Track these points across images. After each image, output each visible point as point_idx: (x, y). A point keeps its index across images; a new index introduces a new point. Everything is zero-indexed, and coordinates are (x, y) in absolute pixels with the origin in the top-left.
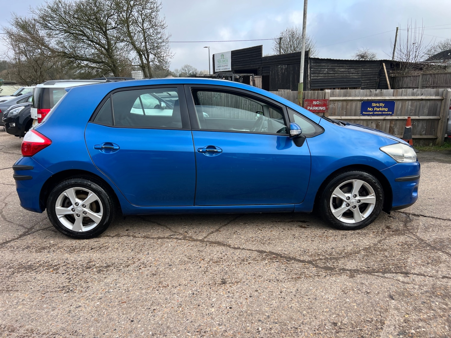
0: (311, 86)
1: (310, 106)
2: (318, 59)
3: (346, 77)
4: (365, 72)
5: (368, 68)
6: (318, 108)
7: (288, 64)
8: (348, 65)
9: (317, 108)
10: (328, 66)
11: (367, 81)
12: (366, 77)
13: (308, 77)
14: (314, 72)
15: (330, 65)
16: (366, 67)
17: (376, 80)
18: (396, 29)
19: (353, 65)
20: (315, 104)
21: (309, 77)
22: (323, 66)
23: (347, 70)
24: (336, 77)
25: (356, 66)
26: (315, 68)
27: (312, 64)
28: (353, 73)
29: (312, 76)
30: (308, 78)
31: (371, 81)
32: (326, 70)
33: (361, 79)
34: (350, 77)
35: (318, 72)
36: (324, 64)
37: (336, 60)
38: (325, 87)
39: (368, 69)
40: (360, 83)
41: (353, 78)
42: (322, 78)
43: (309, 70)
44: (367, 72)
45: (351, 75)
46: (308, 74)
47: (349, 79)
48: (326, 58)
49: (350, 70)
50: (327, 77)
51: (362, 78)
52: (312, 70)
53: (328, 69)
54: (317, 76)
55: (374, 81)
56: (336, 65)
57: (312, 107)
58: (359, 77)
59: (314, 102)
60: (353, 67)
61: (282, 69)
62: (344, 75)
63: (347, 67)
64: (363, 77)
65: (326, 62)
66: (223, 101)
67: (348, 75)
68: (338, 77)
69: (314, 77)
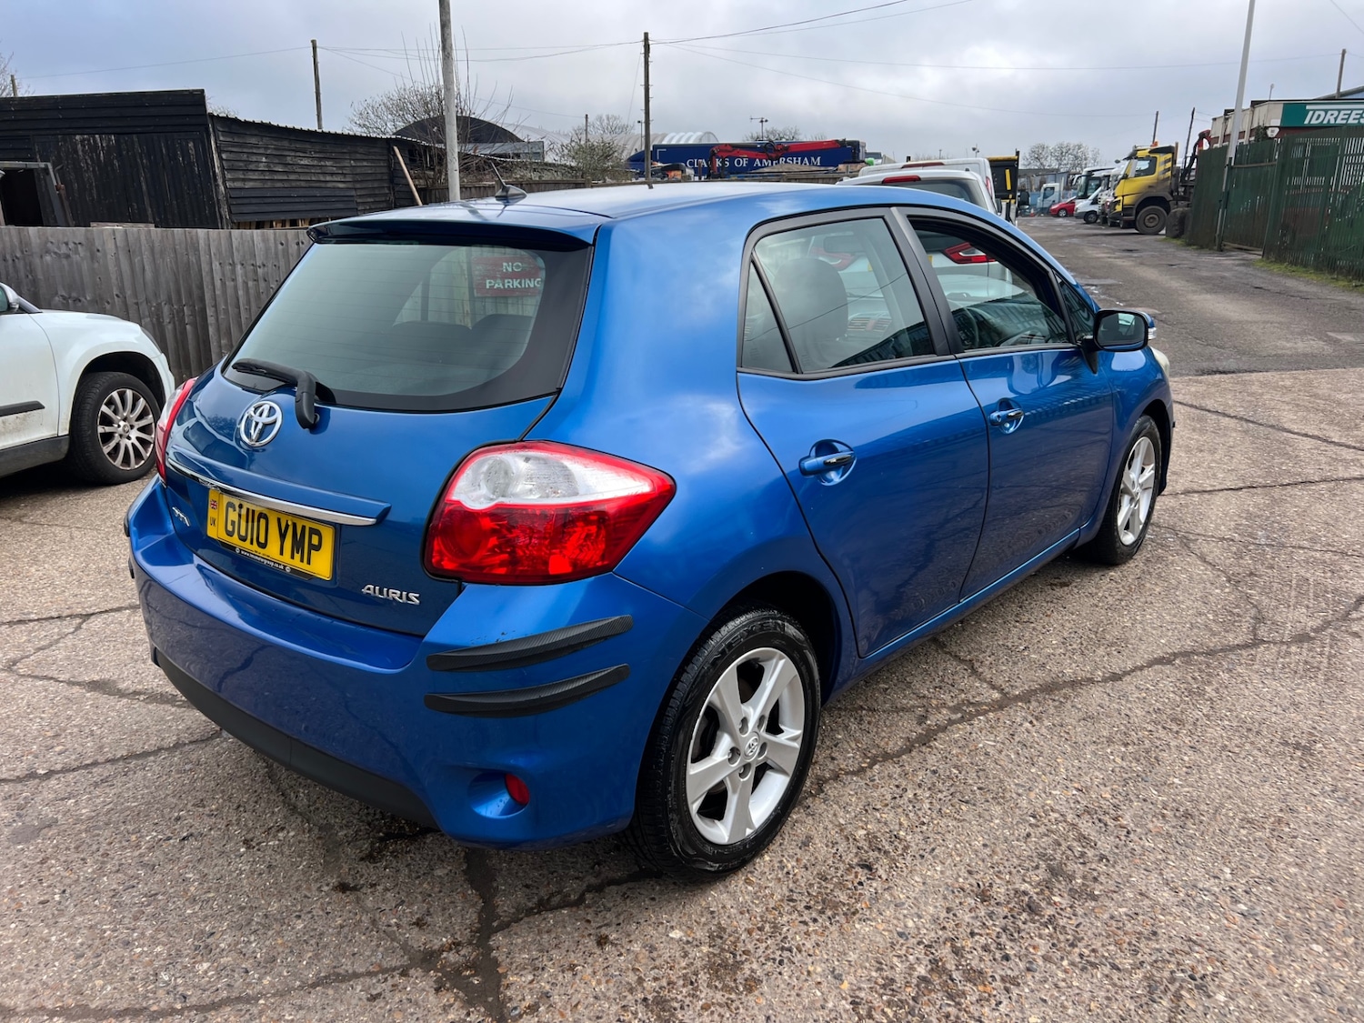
0: (230, 212)
1: (494, 278)
2: (236, 121)
3: (317, 185)
4: (358, 171)
5: (364, 160)
6: (520, 283)
7: (118, 130)
8: (318, 148)
9: (516, 283)
10: (266, 148)
11: (369, 200)
12: (364, 185)
13: (216, 180)
14: (230, 163)
15: (272, 144)
16: (358, 156)
17: (386, 195)
18: (311, 44)
19: (328, 148)
20: (510, 270)
21: (220, 182)
22: (252, 148)
23: (315, 163)
24: (294, 184)
25: (337, 150)
26: (231, 152)
27: (221, 138)
28: (332, 174)
29: (230, 180)
30: (217, 186)
31: (377, 199)
32: (264, 159)
33: (353, 193)
34: (329, 185)
35: (241, 164)
36: (253, 140)
37: (286, 129)
38: (271, 217)
39: (365, 164)
40: (354, 205)
41: (334, 188)
42: (258, 185)
43: (215, 156)
44: (363, 170)
45: (328, 178)
46: (217, 171)
47: (326, 193)
48: (258, 120)
49: (323, 163)
50: (269, 184)
51: (356, 189)
52: (224, 156)
53: (267, 156)
54: (244, 180)
55: (383, 199)
56: (286, 144)
57: (499, 281)
58: (350, 185)
59: (505, 264)
60: (328, 156)
61: (94, 148)
62: (313, 179)
63: (315, 152)
64: (358, 186)
65: (256, 132)
66: (112, 268)
67: (322, 178)
68: (298, 183)
69: (233, 180)
